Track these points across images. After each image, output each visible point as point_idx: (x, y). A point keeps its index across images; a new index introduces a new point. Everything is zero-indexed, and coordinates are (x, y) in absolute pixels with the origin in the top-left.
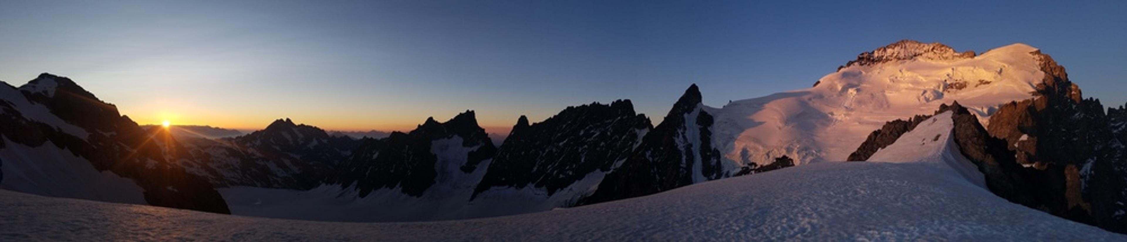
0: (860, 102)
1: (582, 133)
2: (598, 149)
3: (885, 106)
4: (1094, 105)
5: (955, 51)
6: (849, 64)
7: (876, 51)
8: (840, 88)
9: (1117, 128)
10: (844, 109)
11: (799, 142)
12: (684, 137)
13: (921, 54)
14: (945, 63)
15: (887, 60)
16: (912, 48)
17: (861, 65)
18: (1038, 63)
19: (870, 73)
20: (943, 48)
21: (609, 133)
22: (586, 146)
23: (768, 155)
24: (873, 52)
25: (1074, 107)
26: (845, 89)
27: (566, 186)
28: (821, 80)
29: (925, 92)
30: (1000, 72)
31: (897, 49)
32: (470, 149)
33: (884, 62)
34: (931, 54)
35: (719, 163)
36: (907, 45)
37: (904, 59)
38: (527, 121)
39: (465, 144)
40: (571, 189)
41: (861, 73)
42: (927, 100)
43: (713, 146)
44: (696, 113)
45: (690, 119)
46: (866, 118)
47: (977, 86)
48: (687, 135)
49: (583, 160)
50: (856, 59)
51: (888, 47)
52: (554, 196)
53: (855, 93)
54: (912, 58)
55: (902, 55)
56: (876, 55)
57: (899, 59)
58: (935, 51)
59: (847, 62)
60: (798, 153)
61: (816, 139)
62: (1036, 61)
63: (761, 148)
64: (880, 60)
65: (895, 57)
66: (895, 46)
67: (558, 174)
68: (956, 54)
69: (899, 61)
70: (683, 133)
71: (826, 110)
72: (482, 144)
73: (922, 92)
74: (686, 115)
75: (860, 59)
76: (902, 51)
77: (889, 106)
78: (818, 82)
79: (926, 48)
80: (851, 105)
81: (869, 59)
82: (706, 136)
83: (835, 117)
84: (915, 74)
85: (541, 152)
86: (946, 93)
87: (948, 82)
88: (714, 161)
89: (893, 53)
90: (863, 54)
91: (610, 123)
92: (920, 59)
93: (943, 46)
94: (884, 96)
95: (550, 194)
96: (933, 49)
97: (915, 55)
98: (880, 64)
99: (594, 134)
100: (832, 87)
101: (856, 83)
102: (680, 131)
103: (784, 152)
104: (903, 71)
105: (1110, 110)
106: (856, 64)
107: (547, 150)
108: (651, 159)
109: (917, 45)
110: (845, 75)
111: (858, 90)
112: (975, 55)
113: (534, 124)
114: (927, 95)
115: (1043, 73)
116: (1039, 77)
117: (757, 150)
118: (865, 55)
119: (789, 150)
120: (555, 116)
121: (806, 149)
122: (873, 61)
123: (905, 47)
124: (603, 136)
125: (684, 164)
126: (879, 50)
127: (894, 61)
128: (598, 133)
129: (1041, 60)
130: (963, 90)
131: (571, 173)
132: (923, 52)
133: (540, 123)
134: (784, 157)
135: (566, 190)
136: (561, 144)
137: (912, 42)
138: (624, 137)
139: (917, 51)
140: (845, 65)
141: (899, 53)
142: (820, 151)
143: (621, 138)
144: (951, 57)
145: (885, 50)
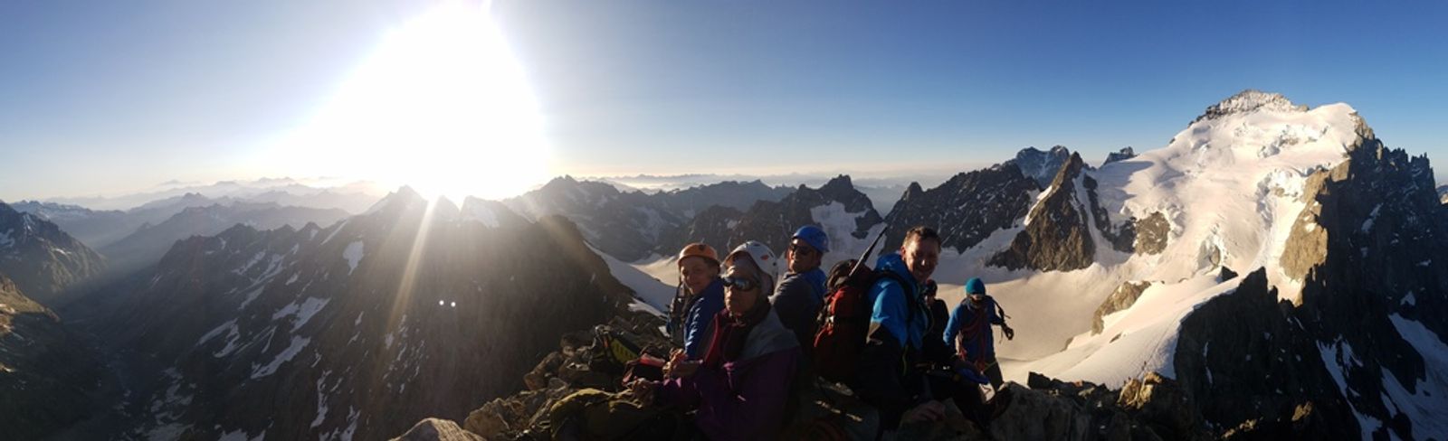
0: (1210, 159)
1: (979, 197)
2: (997, 210)
3: (1231, 162)
4: (1400, 154)
5: (1292, 103)
6: (1199, 119)
7: (1222, 104)
8: (1192, 145)
9: (1416, 173)
10: (1197, 167)
11: (1166, 200)
12: (1077, 200)
13: (1262, 105)
14: (1283, 116)
15: (1232, 112)
16: (1255, 97)
17: (1210, 119)
18: (1353, 124)
19: (1217, 127)
20: (1282, 100)
21: (1004, 196)
22: (985, 209)
23: (1145, 211)
24: (1219, 105)
25: (1376, 162)
26: (1198, 146)
27: (975, 244)
28: (1176, 137)
29: (1264, 148)
30: (1325, 132)
31: (1241, 100)
32: (857, 215)
33: (1230, 115)
34: (1271, 105)
35: (1107, 219)
36: (1251, 94)
37: (1248, 110)
38: (920, 188)
39: (848, 210)
40: (981, 247)
41: (1209, 127)
42: (1266, 156)
43: (1100, 205)
44: (1081, 177)
45: (1078, 183)
46: (1217, 175)
47: (1306, 143)
48: (1078, 197)
49: (985, 221)
50: (1204, 113)
51: (1232, 98)
52: (965, 253)
53: (1205, 149)
54: (1254, 109)
55: (1245, 107)
56: (1222, 107)
57: (1243, 110)
58: (1275, 102)
59: (1197, 116)
60: (1168, 209)
61: (1179, 196)
62: (1352, 123)
63: (1138, 206)
64: (1226, 112)
65: (1240, 109)
66: (1240, 96)
67: (965, 235)
68: (1292, 107)
69: (1244, 113)
70: (1075, 197)
71: (1183, 168)
72: (867, 210)
73: (1261, 148)
74: (1074, 180)
75: (1208, 113)
76: (1246, 101)
77: (1234, 162)
78: (1173, 140)
79: (1267, 99)
80: (1203, 162)
81: (1216, 113)
82: (1093, 198)
83: (1191, 174)
84: (1257, 128)
85: (941, 216)
86: (1281, 148)
87: (1284, 138)
88: (1103, 218)
89: (1238, 105)
90: (1210, 108)
91: (1002, 187)
92: (1261, 108)
93: (1282, 97)
94: (1231, 150)
95: (961, 252)
96: (1274, 99)
97: (1258, 106)
98: (1226, 117)
99: (990, 197)
100: (1186, 146)
101: (1206, 139)
102: (1072, 195)
103: (1156, 210)
104: (1247, 124)
105: (1414, 158)
106: (1205, 118)
107: (946, 214)
108: (1054, 220)
109: (1259, 95)
110: (1196, 131)
111: (1208, 147)
112: (1308, 109)
113: (929, 190)
114: (1265, 151)
115: (1356, 134)
116: (1352, 138)
117: (1135, 208)
118: (1213, 109)
119: (1160, 208)
120: (947, 182)
121: (1174, 206)
122: (1220, 114)
123: (1249, 98)
124: (999, 198)
125: (1081, 222)
126: (1224, 102)
127: (1239, 112)
128: (994, 197)
129: (1356, 121)
130: (1296, 145)
131: (977, 233)
132: (1264, 102)
133: (935, 189)
134: (1157, 213)
135: (976, 248)
136: (960, 208)
137: (1255, 91)
138: (1018, 199)
139: (1260, 102)
140: (1195, 120)
141: (1243, 104)
142: (1182, 207)
143: (1015, 199)
144: (1288, 110)
145: (1230, 102)
